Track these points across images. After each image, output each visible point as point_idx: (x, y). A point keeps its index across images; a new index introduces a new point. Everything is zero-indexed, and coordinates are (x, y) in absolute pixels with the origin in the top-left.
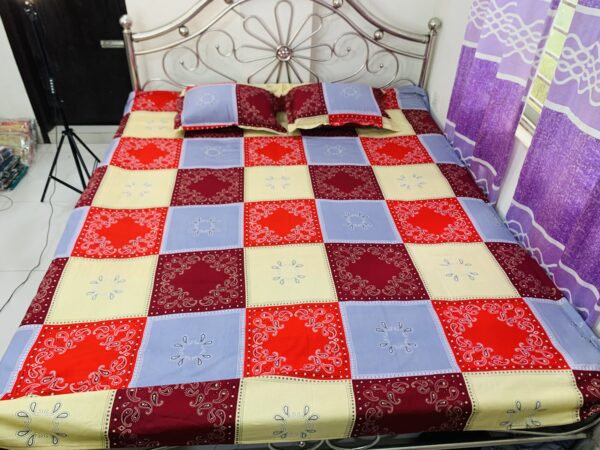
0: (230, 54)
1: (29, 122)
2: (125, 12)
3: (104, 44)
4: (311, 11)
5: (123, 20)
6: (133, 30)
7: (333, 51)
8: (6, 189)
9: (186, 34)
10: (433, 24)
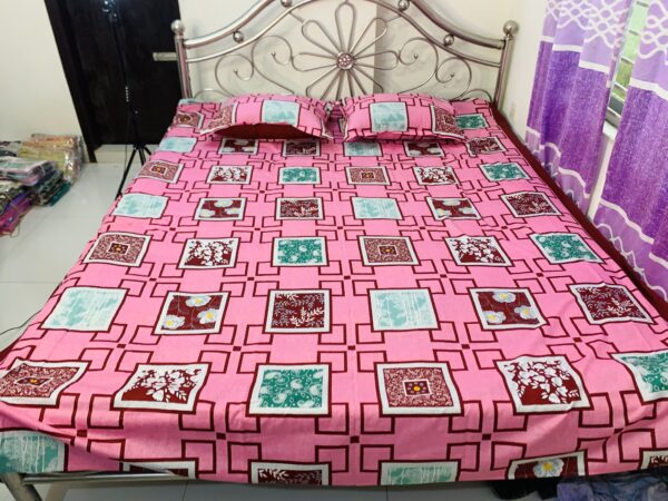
0: (287, 62)
1: (75, 139)
2: (178, 17)
3: (157, 56)
4: (375, 15)
5: (176, 25)
6: (185, 35)
7: (399, 58)
8: (46, 204)
9: (241, 40)
10: (509, 27)
